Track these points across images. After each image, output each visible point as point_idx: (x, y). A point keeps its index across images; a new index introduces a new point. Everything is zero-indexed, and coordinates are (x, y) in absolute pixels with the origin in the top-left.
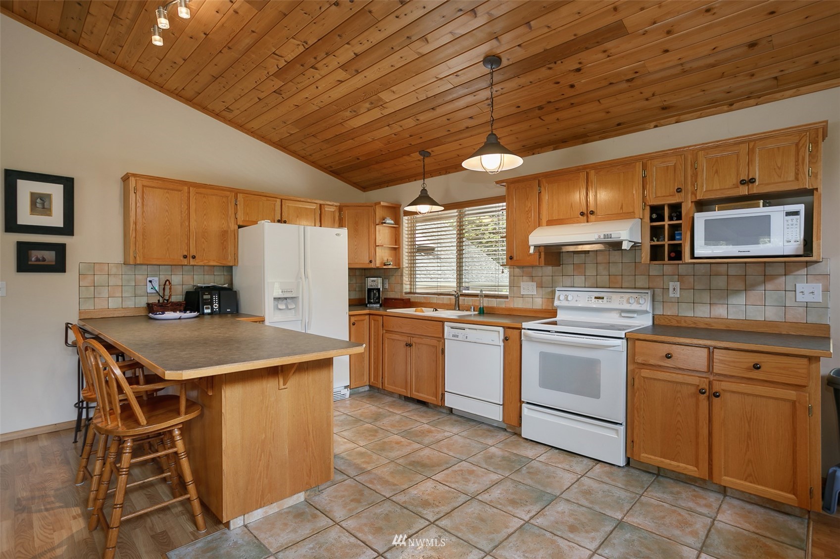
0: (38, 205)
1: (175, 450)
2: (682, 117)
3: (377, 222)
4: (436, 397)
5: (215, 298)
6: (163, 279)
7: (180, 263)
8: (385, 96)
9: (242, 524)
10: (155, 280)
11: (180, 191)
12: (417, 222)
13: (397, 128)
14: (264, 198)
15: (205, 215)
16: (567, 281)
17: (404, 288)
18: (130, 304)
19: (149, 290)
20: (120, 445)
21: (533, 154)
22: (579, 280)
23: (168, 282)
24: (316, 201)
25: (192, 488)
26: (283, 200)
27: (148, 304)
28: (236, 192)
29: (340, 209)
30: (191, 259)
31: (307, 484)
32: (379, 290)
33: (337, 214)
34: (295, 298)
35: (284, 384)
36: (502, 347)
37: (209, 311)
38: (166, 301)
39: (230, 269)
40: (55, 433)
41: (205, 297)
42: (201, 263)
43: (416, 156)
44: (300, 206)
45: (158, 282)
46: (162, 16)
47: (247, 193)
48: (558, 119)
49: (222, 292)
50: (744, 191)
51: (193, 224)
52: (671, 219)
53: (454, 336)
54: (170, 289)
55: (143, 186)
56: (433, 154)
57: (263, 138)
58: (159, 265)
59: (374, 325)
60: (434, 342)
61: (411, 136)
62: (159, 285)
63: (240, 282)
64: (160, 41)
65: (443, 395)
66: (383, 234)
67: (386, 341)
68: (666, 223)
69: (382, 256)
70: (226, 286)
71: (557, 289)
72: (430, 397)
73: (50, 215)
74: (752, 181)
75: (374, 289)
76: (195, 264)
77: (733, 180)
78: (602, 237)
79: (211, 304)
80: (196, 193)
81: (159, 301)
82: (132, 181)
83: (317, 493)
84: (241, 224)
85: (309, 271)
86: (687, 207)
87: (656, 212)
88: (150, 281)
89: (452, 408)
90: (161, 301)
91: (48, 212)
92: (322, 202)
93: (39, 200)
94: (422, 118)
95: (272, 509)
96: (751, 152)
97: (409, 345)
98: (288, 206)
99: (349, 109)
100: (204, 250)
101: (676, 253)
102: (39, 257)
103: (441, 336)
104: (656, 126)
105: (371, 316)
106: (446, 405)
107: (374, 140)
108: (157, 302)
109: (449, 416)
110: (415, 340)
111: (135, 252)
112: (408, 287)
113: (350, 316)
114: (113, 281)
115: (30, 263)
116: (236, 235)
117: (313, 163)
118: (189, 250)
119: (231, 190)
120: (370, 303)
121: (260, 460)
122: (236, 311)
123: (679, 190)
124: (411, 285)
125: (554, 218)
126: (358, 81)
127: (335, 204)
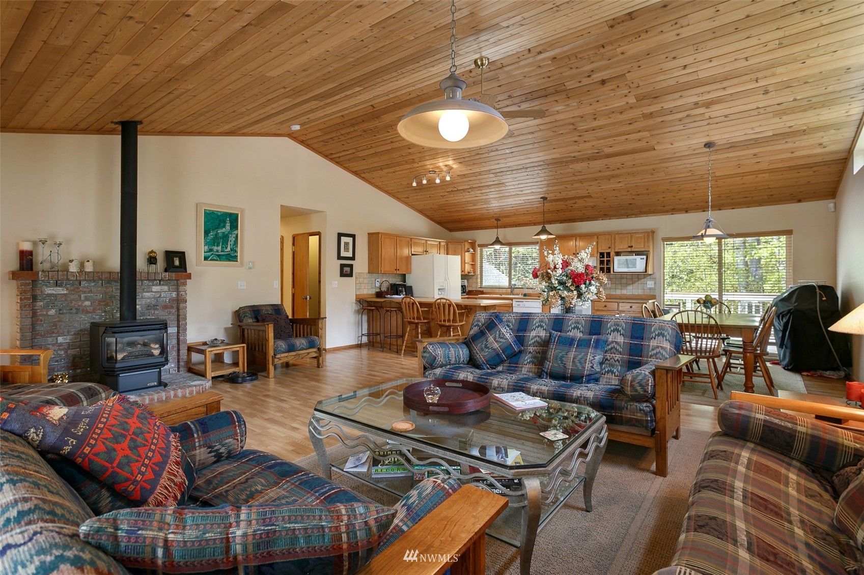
0: (346, 248)
3: (466, 251)
10: (379, 281)
11: (394, 239)
15: (402, 250)
17: (478, 285)
18: (370, 292)
19: (377, 285)
26: (426, 241)
27: (377, 292)
29: (447, 243)
30: (398, 271)
32: (465, 286)
33: (446, 246)
36: (542, 309)
41: (400, 289)
44: (433, 243)
49: (404, 286)
50: (629, 250)
51: (398, 253)
52: (607, 257)
53: (518, 305)
55: (384, 238)
62: (380, 283)
66: (468, 257)
68: (605, 259)
69: (468, 268)
74: (632, 247)
75: (463, 286)
77: (626, 246)
80: (399, 239)
82: (380, 236)
84: (413, 253)
86: (612, 254)
87: (602, 255)
88: (377, 282)
91: (348, 250)
93: (346, 245)
96: (631, 237)
98: (428, 244)
100: (401, 266)
101: (609, 270)
102: (346, 270)
112: (480, 284)
114: (367, 281)
115: (343, 273)
116: (411, 258)
118: (397, 266)
123: (609, 248)
127: (445, 241)
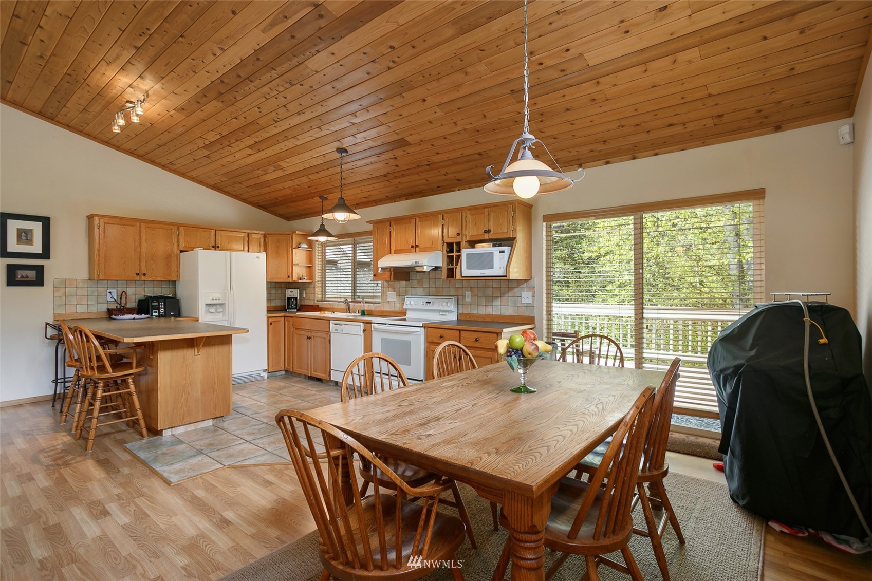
0: (23, 238)
1: (129, 390)
2: (472, 185)
3: (294, 246)
4: (325, 373)
5: (162, 305)
6: (120, 290)
7: (133, 279)
8: (282, 164)
9: (171, 434)
10: (114, 291)
11: (134, 226)
12: (327, 246)
13: (297, 182)
14: (202, 230)
15: (153, 243)
16: (414, 291)
17: (316, 298)
18: (94, 309)
19: (109, 299)
20: (94, 388)
21: (395, 202)
22: (420, 290)
23: (124, 293)
24: (244, 231)
25: (139, 413)
26: (217, 231)
27: (108, 310)
28: (178, 226)
29: (265, 236)
30: (142, 276)
31: (213, 414)
32: (296, 298)
33: (262, 241)
34: (223, 304)
35: (198, 352)
36: (363, 337)
37: (157, 314)
38: (122, 307)
39: (174, 283)
40: (36, 402)
41: (153, 304)
42: (151, 279)
43: (317, 199)
44: (231, 235)
45: (116, 293)
46: (120, 118)
47: (188, 226)
48: (399, 182)
49: (167, 300)
50: (486, 236)
51: (144, 250)
52: (456, 251)
53: (336, 330)
54: (126, 298)
55: (105, 223)
56: (329, 198)
57: (201, 182)
58: (117, 280)
59: (288, 324)
60: (324, 335)
61: (309, 187)
62: (117, 295)
63: (181, 293)
64: (118, 130)
65: (330, 372)
66: (299, 256)
67: (295, 336)
68: (454, 254)
69: (299, 272)
70: (171, 295)
71: (406, 297)
72: (323, 375)
73: (32, 245)
74: (490, 230)
75: (292, 298)
76: (146, 279)
77: (482, 231)
78: (414, 263)
79: (159, 309)
80: (147, 227)
81: (117, 307)
82: (96, 219)
83: (222, 421)
84: (182, 249)
85: (234, 285)
86: (463, 244)
87: (449, 247)
88: (110, 293)
89: (337, 382)
90: (119, 307)
91: (30, 243)
92: (249, 231)
93: (23, 234)
94: (312, 177)
95: (191, 428)
97: (309, 338)
98: (221, 235)
99: (261, 169)
100: (153, 269)
102: (23, 275)
103: (328, 330)
104: (459, 190)
105: (286, 318)
106: (332, 379)
107: (284, 188)
108: (115, 308)
109: (335, 387)
110: (313, 334)
111: (98, 271)
112: (320, 296)
113: (268, 318)
114: (80, 292)
115: (17, 279)
116: (178, 257)
117: (244, 200)
118: (140, 269)
119: (174, 224)
120: (289, 308)
121: (182, 396)
122: (178, 314)
123: (458, 234)
124: (322, 294)
125: (399, 249)
126: (261, 155)
127: (261, 232)
